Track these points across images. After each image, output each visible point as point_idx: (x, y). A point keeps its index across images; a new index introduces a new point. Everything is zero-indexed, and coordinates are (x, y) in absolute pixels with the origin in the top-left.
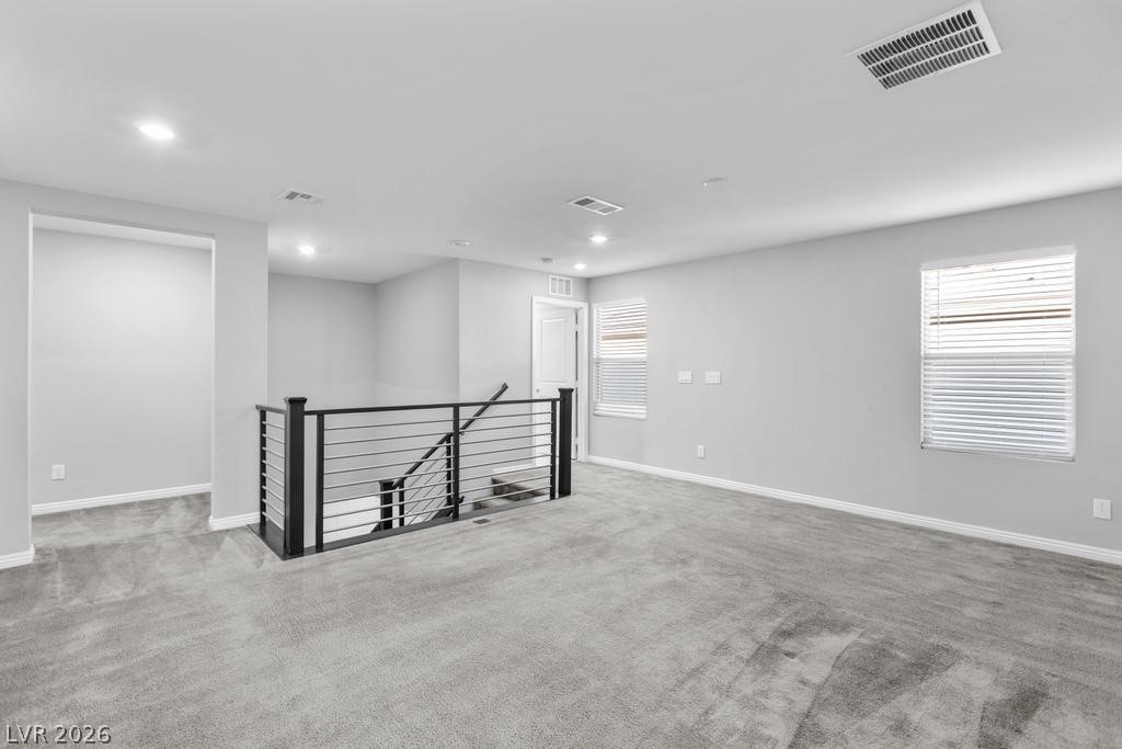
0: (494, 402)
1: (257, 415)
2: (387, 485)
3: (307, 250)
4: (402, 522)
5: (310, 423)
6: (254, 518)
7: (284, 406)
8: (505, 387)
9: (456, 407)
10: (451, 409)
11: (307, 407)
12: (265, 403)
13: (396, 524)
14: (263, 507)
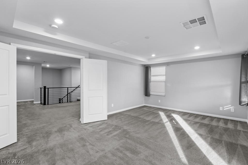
0: (78, 87)
1: (40, 89)
2: (60, 99)
3: (48, 66)
4: (62, 102)
5: (47, 90)
6: (40, 102)
7: (43, 87)
8: (79, 86)
9: (68, 88)
10: (67, 88)
11: (46, 87)
12: (41, 87)
13: (61, 102)
14: (41, 101)
